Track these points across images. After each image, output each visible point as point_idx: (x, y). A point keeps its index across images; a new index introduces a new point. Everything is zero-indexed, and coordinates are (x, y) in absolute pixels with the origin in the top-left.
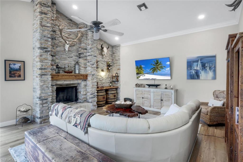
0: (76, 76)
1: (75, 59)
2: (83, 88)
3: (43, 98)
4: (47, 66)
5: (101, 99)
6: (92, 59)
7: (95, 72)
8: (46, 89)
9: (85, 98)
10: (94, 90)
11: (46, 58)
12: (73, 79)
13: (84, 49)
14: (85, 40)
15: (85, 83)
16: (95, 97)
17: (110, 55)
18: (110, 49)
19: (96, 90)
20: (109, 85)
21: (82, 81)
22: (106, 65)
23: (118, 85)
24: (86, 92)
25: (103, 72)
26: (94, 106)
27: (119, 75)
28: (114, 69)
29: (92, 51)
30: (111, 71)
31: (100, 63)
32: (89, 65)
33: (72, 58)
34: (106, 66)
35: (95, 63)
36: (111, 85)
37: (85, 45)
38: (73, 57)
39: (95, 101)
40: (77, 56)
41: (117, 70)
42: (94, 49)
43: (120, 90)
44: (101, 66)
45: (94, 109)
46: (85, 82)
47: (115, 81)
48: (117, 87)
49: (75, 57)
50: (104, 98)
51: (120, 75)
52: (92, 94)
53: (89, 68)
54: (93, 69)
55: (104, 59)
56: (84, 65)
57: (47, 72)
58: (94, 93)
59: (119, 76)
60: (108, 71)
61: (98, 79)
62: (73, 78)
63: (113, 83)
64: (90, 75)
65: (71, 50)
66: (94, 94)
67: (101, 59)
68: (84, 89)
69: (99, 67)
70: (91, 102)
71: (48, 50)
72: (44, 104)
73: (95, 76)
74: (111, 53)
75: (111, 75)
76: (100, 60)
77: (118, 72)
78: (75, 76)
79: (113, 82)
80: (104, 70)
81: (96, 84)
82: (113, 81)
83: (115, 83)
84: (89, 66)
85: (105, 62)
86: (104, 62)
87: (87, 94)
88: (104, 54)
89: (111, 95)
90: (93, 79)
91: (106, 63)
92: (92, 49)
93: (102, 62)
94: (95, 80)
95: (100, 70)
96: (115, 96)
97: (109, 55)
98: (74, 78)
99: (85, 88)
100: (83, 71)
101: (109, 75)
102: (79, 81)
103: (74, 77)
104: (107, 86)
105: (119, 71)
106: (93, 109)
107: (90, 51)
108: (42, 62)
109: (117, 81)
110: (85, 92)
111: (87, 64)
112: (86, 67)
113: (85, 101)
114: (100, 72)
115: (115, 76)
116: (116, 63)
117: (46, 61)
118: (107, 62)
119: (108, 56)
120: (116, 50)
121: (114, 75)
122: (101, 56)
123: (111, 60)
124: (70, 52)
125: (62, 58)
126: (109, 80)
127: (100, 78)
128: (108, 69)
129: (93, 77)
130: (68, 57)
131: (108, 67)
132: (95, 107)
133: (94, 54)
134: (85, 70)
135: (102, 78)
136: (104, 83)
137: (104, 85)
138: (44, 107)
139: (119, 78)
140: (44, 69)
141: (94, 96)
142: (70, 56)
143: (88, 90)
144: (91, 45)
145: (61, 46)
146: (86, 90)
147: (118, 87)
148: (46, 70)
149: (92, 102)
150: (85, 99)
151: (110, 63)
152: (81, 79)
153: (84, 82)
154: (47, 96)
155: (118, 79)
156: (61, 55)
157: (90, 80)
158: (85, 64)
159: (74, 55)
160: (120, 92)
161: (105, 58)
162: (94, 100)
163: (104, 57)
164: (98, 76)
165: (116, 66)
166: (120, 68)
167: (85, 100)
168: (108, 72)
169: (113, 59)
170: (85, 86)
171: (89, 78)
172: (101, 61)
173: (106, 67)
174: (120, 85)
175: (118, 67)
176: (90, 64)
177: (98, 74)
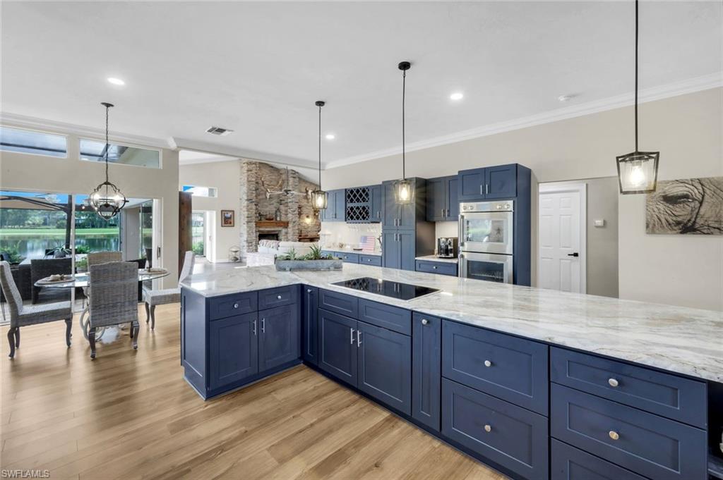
1: (276, 206)
2: (284, 235)
3: (249, 242)
4: (252, 214)
6: (293, 205)
7: (297, 219)
11: (251, 208)
19: (298, 238)
25: (308, 219)
31: (305, 208)
34: (313, 211)
40: (278, 203)
44: (306, 212)
54: (294, 216)
56: (285, 212)
61: (301, 226)
64: (291, 222)
67: (306, 203)
71: (253, 201)
73: (298, 223)
76: (304, 205)
80: (310, 216)
84: (291, 213)
88: (310, 198)
93: (308, 207)
94: (298, 228)
98: (275, 226)
101: (314, 222)
102: (280, 229)
108: (249, 211)
111: (288, 211)
112: (288, 214)
114: (304, 218)
125: (264, 206)
126: (317, 228)
127: (304, 225)
128: (315, 214)
129: (295, 225)
130: (270, 205)
134: (286, 217)
135: (308, 226)
136: (310, 231)
142: (272, 203)
143: (289, 237)
148: (251, 218)
152: (282, 226)
156: (263, 203)
157: (291, 228)
159: (275, 202)
163: (310, 201)
164: (302, 223)
168: (315, 218)
171: (290, 225)
177: (302, 221)
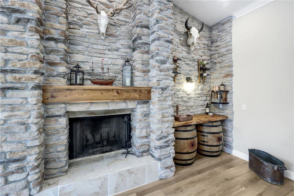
0: (119, 91)
1: (125, 54)
2: (140, 121)
3: (8, 157)
4: (20, 62)
5: (185, 148)
6: (160, 48)
7: (168, 81)
8: (17, 130)
9: (145, 145)
10: (168, 127)
11: (18, 40)
12: (114, 100)
13: (142, 27)
14: (145, 6)
15: (145, 109)
16: (168, 146)
17: (206, 46)
18: (206, 33)
19: (173, 127)
20: (203, 112)
21: (138, 103)
22: (196, 67)
23: (226, 112)
24: (149, 130)
25: (189, 83)
26: (166, 168)
27: (228, 89)
28: (214, 76)
29: (161, 29)
30: (207, 82)
31: (183, 63)
32: (155, 63)
33: (117, 50)
34: (197, 69)
35: (168, 58)
36: (208, 111)
37: (145, 16)
38: (120, 50)
39: (170, 156)
40: (129, 47)
41: (222, 77)
42: (167, 22)
43: (232, 125)
44: (186, 70)
45: (165, 176)
46: (145, 105)
47: (219, 102)
48: (224, 118)
49: (125, 50)
50: (193, 145)
51: (232, 90)
52: (161, 139)
53: (154, 72)
54: (163, 73)
55: (193, 55)
56: (143, 64)
57: (23, 80)
58: (166, 135)
59: (229, 91)
60: (202, 81)
61: (178, 98)
62: (112, 98)
63: (213, 107)
64: (156, 88)
65: (116, 32)
66: (165, 137)
67: (185, 54)
68: (143, 124)
69: (181, 72)
70: (160, 159)
71: (26, 17)
72: (13, 173)
73: (169, 92)
74: (206, 42)
75: (208, 89)
76: (182, 57)
77: (226, 81)
78: (118, 93)
79: (212, 105)
80: (192, 78)
81: (171, 111)
82: (212, 103)
83: (218, 108)
84: (154, 67)
85: (194, 60)
86: (191, 62)
87: (150, 135)
88: (193, 44)
89: (210, 136)
90: (164, 100)
91: (196, 63)
92: (160, 22)
93: (188, 62)
94: (170, 103)
95: (182, 78)
96: (219, 139)
97: (203, 46)
98: (115, 98)
99: (145, 120)
100: (139, 80)
101: (202, 90)
102: (131, 105)
103: (115, 94)
104: (199, 113)
105: (229, 79)
106: (164, 178)
107: (155, 28)
108: (6, 51)
109: (223, 103)
110: (144, 131)
111: (149, 64)
112: (149, 71)
113: (144, 152)
114: (183, 83)
115: (217, 93)
116: (219, 63)
117: (19, 48)
118: (198, 62)
119: (200, 49)
120: (220, 33)
121: (216, 89)
122: (185, 49)
123: (208, 58)
124: (113, 38)
125: (94, 51)
126: (203, 101)
127: (183, 95)
128: (201, 75)
129: (164, 95)
130: (109, 50)
131: (202, 72)
132: (169, 170)
133: (166, 35)
134: (146, 77)
135: (188, 96)
136: (192, 106)
137: (192, 111)
138: (12, 182)
139: (229, 96)
140: (13, 71)
141: (167, 142)
142: (114, 48)
143: (151, 126)
144: (159, 13)
145: (91, 23)
146: (148, 126)
147: (227, 117)
148: (17, 76)
149: (162, 157)
150: (144, 148)
151: (205, 62)
152: (134, 99)
153: (143, 107)
154: (23, 151)
155: (226, 99)
156: (90, 45)
157: (157, 103)
158: (146, 63)
159: (122, 45)
160: (232, 129)
161: (194, 52)
162: (166, 154)
163: (192, 48)
164: (179, 91)
165: (219, 70)
166: (232, 72)
167: (146, 149)
168: (200, 82)
169: (213, 55)
170: (144, 116)
171: (155, 96)
172: (186, 58)
173: (197, 72)
174: (233, 113)
175: (226, 71)
176: (157, 61)
177: (178, 87)
